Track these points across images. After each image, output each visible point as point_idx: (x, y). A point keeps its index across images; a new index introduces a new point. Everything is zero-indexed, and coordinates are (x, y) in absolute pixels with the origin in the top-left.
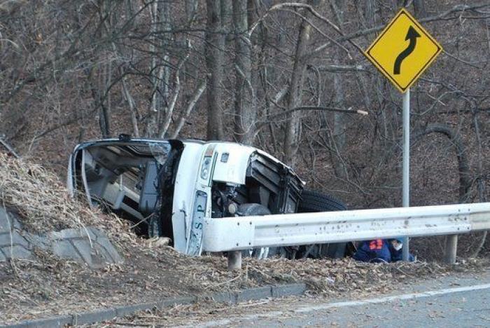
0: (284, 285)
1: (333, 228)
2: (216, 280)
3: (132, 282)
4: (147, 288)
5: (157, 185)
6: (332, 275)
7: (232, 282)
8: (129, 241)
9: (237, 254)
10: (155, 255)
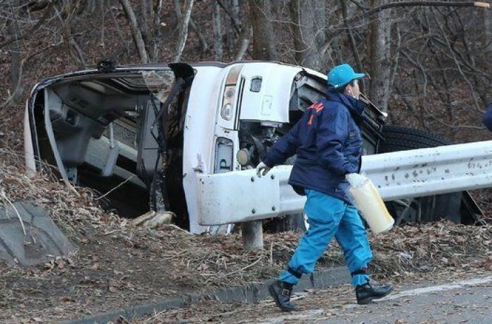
0: (332, 268)
1: (407, 176)
2: (223, 269)
3: (87, 282)
4: (111, 289)
5: (157, 135)
6: (410, 247)
7: (248, 269)
8: (89, 219)
9: (256, 226)
10: (129, 238)
